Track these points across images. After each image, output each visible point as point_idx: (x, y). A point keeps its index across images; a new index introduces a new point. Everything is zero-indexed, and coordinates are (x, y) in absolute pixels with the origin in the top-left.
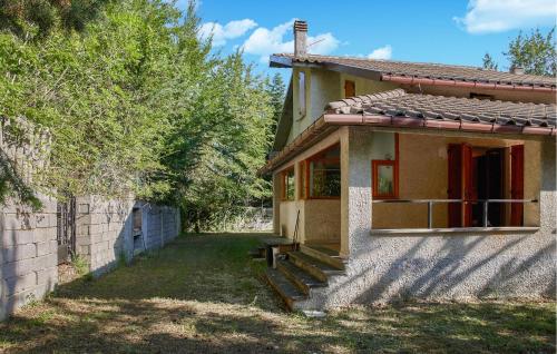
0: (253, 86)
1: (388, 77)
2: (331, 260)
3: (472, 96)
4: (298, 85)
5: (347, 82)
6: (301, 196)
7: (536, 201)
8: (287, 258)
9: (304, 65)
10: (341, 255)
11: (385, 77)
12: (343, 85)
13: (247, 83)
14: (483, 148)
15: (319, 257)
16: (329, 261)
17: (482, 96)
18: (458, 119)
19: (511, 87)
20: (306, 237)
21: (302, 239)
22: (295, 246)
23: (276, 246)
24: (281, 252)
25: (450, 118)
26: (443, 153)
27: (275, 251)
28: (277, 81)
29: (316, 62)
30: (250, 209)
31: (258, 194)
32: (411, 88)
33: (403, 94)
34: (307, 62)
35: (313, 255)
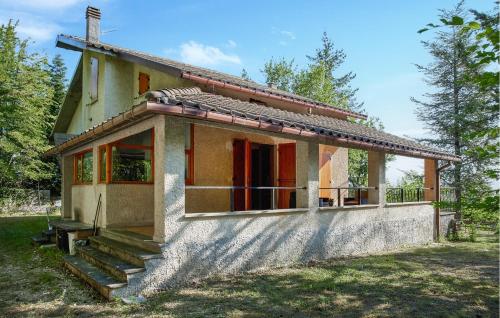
0: (29, 63)
1: (188, 75)
2: (144, 244)
3: (252, 101)
4: (89, 69)
5: (141, 74)
6: (101, 180)
7: (305, 188)
8: (88, 243)
9: (99, 51)
10: (155, 239)
11: (185, 75)
12: (137, 76)
13: (21, 58)
14: (257, 144)
15: (127, 241)
16: (140, 245)
17: (259, 102)
18: (257, 119)
19: (280, 98)
20: (108, 221)
21: (103, 223)
22: (96, 231)
23: (72, 231)
24: (79, 237)
25: (252, 117)
26: (229, 146)
27: (72, 237)
28: (58, 62)
29: (112, 51)
30: (21, 191)
31: (33, 176)
32: (206, 88)
33: (200, 92)
34: (102, 48)
35: (118, 239)
